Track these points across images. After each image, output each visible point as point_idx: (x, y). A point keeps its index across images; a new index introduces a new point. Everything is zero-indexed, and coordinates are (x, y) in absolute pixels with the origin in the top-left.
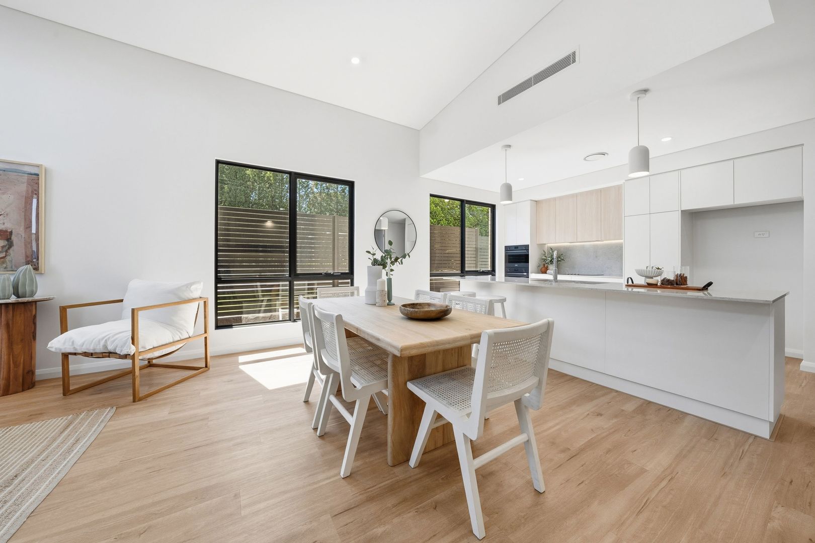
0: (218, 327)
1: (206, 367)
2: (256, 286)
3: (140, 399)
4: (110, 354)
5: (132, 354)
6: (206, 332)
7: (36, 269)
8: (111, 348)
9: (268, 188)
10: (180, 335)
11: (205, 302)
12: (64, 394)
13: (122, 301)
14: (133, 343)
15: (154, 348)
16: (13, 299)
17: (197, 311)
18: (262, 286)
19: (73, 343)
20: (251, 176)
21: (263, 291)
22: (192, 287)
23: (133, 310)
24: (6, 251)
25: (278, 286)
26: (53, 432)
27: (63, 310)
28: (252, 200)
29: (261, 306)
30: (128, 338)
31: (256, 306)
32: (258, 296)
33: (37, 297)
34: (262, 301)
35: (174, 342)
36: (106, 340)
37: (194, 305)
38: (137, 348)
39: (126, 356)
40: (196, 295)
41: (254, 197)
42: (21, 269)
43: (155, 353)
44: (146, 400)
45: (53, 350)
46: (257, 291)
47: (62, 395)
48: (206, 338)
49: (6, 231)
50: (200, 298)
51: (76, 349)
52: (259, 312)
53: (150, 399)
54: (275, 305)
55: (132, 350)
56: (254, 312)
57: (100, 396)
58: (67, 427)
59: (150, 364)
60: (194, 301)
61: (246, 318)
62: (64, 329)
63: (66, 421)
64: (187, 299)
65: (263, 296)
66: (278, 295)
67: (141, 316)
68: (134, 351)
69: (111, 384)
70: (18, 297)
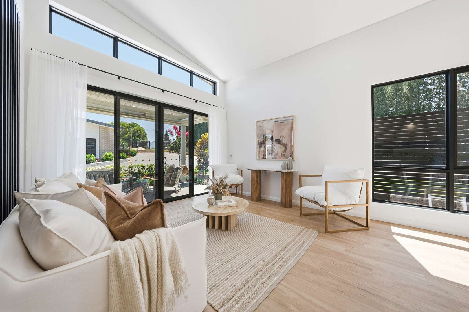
0: (374, 200)
1: (367, 226)
2: (402, 174)
3: (329, 232)
4: (316, 203)
5: (325, 206)
6: (367, 203)
7: (293, 159)
8: (316, 200)
9: (405, 101)
10: (351, 201)
11: (367, 183)
12: (300, 215)
13: (321, 176)
14: (326, 200)
15: (336, 205)
16: (287, 171)
17: (362, 188)
18: (407, 174)
19: (303, 193)
20: (390, 96)
21: (408, 178)
22: (358, 172)
23: (326, 182)
24: (285, 152)
25: (428, 175)
26: (296, 232)
27: (300, 177)
28: (391, 113)
29: (406, 190)
30: (323, 197)
31: (402, 190)
32: (404, 182)
33: (293, 170)
34: (408, 186)
35: (347, 205)
36: (314, 195)
37: (360, 183)
38: (328, 204)
39: (322, 206)
40: (361, 177)
41: (392, 110)
42: (288, 159)
43: (336, 208)
44: (332, 234)
45: (297, 194)
46: (403, 178)
47: (299, 215)
48: (367, 207)
49: (285, 144)
50: (364, 179)
51: (304, 196)
52: (405, 194)
53: (334, 234)
54: (423, 192)
55: (325, 204)
56: (400, 193)
57: (312, 221)
58: (301, 233)
59: (334, 213)
60: (359, 181)
61: (395, 197)
62: (301, 186)
63: (301, 229)
64: (355, 179)
65: (409, 182)
66: (427, 184)
67: (330, 185)
68: (326, 205)
69: (317, 217)
70: (288, 170)
